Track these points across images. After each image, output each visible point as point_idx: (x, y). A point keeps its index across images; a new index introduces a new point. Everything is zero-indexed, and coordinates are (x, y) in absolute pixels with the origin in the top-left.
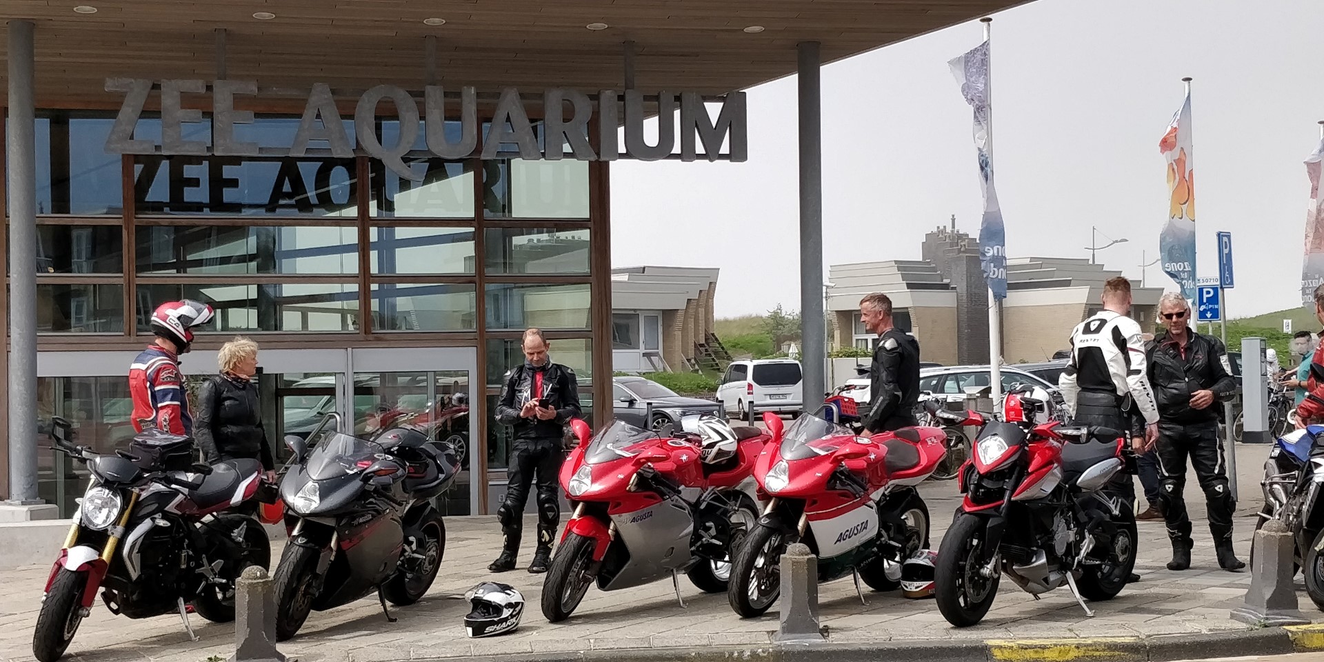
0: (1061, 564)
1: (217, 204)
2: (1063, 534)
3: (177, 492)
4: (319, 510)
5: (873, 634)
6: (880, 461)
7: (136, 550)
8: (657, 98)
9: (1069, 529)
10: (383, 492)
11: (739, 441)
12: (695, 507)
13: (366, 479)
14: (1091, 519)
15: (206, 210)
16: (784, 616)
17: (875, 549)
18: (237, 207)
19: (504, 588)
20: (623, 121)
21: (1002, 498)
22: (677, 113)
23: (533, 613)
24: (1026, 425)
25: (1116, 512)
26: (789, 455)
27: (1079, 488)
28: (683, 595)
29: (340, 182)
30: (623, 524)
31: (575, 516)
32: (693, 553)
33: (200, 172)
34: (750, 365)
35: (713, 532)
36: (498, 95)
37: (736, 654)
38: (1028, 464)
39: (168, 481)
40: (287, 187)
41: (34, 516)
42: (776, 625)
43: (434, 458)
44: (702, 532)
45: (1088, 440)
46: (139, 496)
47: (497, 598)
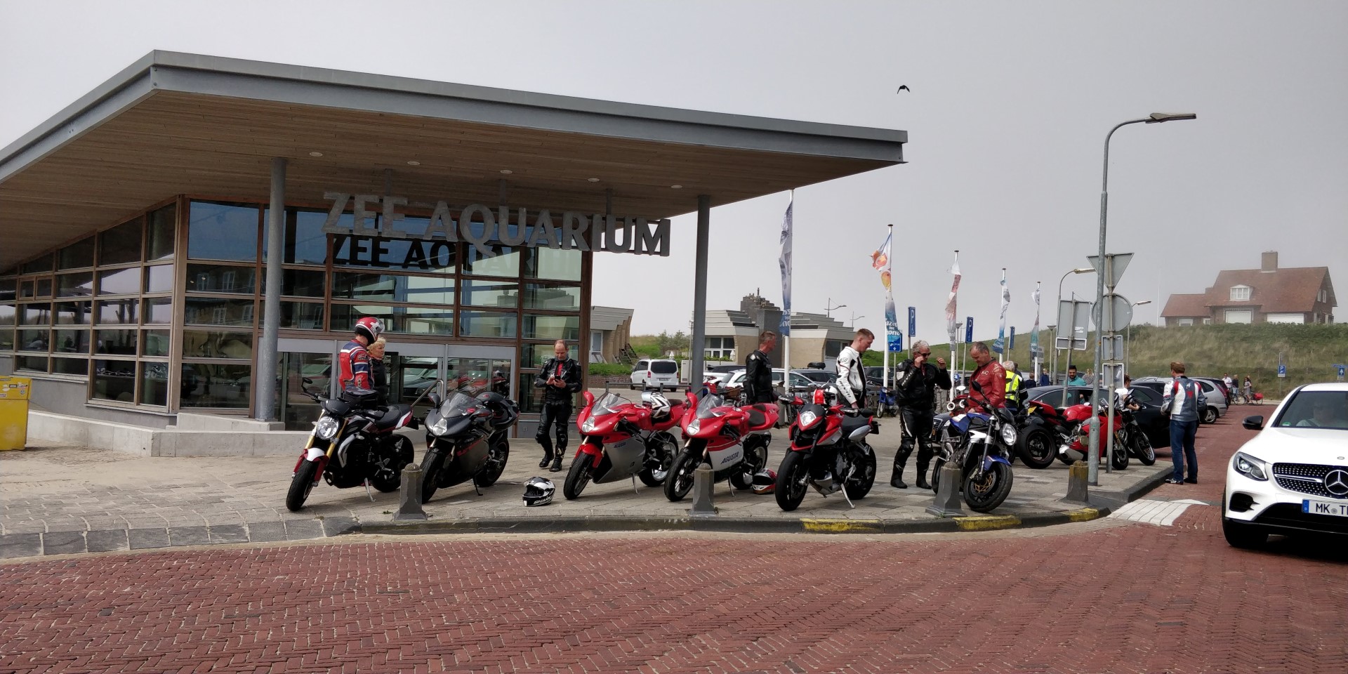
0: (838, 480)
1: (375, 262)
2: (841, 464)
3: (368, 421)
4: (446, 434)
5: (742, 513)
6: (746, 420)
7: (345, 452)
8: (623, 220)
9: (844, 461)
10: (480, 426)
11: (671, 407)
12: (646, 440)
13: (473, 418)
14: (854, 456)
15: (369, 265)
16: (696, 501)
17: (740, 467)
18: (386, 264)
19: (545, 481)
20: (605, 230)
21: (812, 444)
22: (633, 228)
23: (559, 494)
24: (825, 406)
25: (867, 454)
26: (700, 415)
27: (850, 440)
28: (637, 487)
29: (444, 253)
30: (609, 448)
31: (584, 443)
32: (644, 465)
33: (368, 244)
34: (650, 362)
35: (655, 454)
36: (538, 213)
37: (670, 521)
38: (826, 427)
39: (364, 415)
40: (415, 255)
41: (272, 428)
42: (690, 506)
43: (506, 408)
44: (650, 455)
45: (858, 415)
46: (348, 422)
47: (540, 485)
